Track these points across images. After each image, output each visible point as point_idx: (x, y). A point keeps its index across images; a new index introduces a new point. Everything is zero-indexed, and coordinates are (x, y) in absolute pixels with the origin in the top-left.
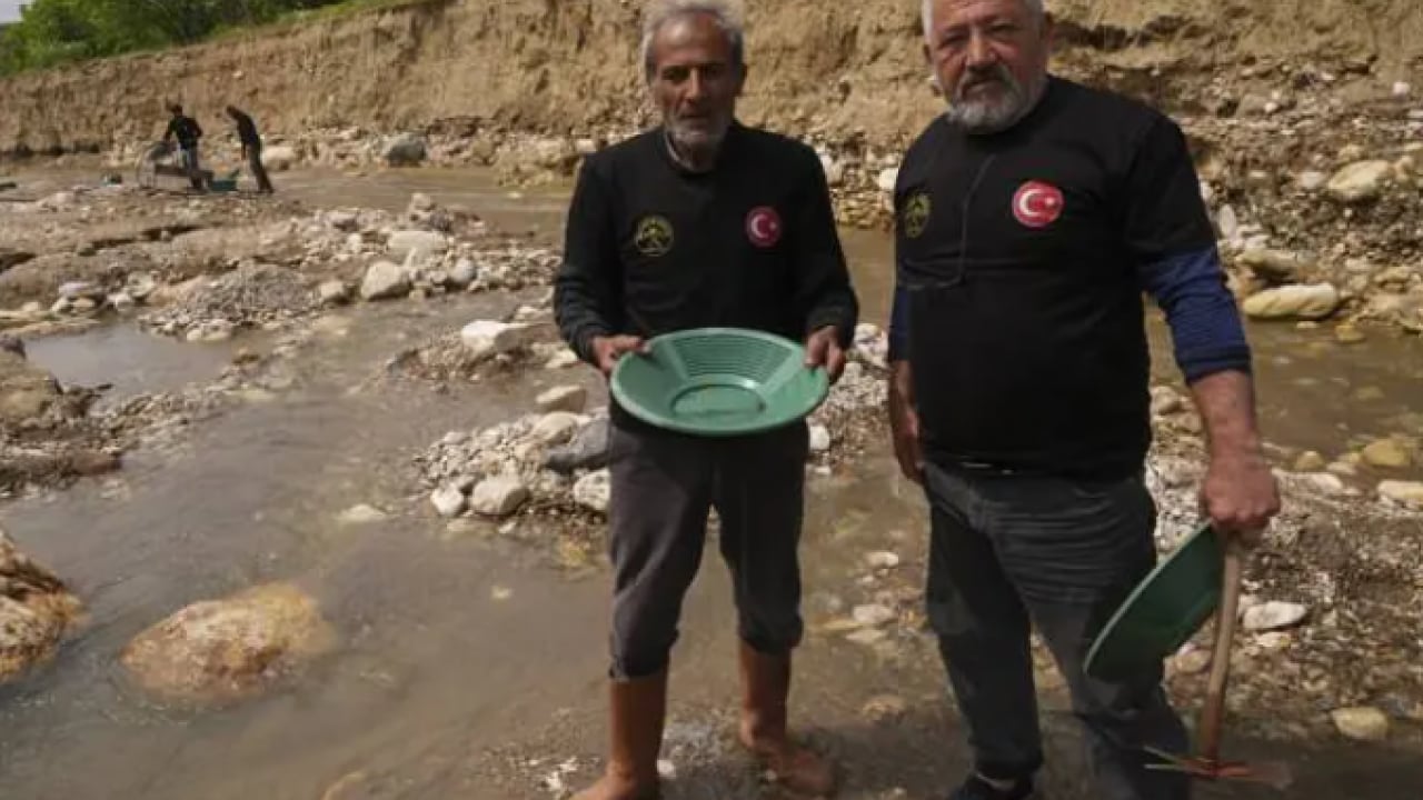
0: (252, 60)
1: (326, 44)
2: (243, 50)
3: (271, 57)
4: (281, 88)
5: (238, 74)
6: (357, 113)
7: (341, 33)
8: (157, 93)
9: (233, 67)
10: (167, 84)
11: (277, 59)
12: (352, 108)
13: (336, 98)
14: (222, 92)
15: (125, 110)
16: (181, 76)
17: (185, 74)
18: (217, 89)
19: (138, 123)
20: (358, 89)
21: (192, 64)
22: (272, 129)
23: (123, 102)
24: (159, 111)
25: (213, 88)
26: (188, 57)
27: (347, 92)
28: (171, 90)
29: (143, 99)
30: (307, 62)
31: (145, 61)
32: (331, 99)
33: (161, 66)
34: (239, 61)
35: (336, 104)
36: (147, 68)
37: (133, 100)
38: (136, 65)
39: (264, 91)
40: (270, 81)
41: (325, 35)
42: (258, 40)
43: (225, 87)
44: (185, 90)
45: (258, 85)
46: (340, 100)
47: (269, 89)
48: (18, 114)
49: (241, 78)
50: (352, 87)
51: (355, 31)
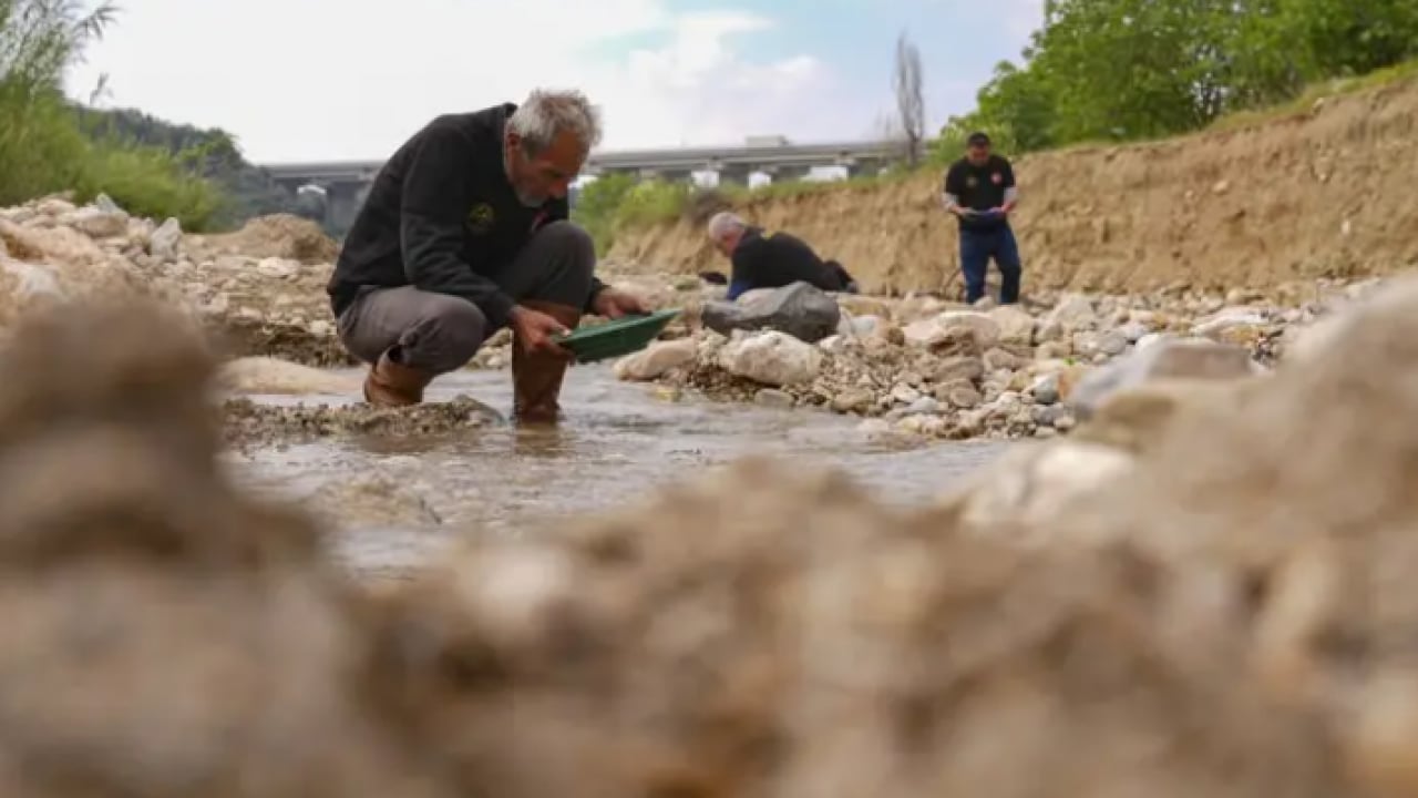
0: (1247, 161)
1: (1357, 132)
2: (1240, 144)
3: (1276, 156)
4: (1279, 210)
5: (1221, 185)
6: (1382, 254)
7: (1387, 113)
8: (1095, 213)
9: (1215, 173)
10: (1112, 199)
11: (1284, 160)
12: (1378, 244)
13: (1353, 226)
14: (1192, 215)
15: (1039, 237)
16: (1137, 186)
17: (1144, 184)
18: (1186, 210)
19: (1056, 262)
20: (1392, 213)
21: (1157, 167)
22: (1250, 283)
23: (1041, 223)
24: (1092, 243)
25: (1179, 210)
26: (1155, 154)
27: (1373, 213)
28: (1115, 210)
29: (1072, 221)
30: (1321, 162)
31: (1087, 159)
32: (1346, 227)
33: (1111, 168)
34: (1228, 163)
35: (1353, 234)
36: (1089, 172)
37: (1055, 223)
38: (1073, 164)
39: (1254, 216)
40: (1266, 198)
41: (1359, 116)
42: (1266, 129)
43: (1197, 207)
44: (1137, 212)
45: (1246, 205)
46: (1360, 230)
47: (1262, 211)
48: (895, 238)
49: (1223, 193)
50: (1383, 209)
51: (1406, 110)
